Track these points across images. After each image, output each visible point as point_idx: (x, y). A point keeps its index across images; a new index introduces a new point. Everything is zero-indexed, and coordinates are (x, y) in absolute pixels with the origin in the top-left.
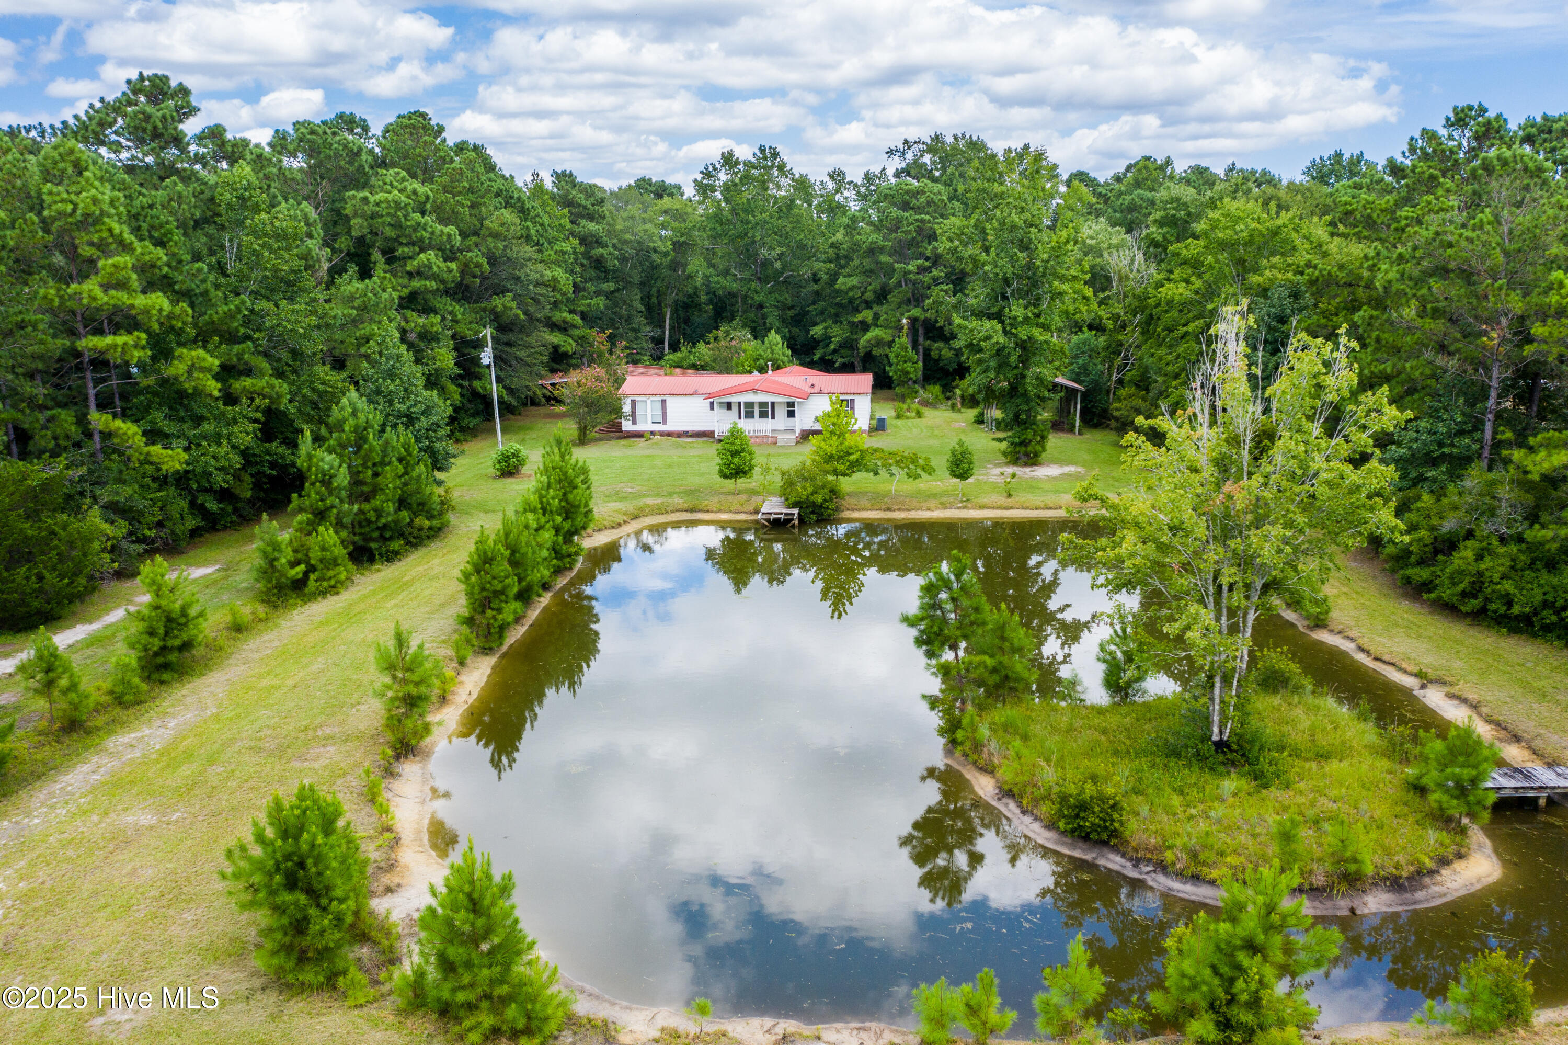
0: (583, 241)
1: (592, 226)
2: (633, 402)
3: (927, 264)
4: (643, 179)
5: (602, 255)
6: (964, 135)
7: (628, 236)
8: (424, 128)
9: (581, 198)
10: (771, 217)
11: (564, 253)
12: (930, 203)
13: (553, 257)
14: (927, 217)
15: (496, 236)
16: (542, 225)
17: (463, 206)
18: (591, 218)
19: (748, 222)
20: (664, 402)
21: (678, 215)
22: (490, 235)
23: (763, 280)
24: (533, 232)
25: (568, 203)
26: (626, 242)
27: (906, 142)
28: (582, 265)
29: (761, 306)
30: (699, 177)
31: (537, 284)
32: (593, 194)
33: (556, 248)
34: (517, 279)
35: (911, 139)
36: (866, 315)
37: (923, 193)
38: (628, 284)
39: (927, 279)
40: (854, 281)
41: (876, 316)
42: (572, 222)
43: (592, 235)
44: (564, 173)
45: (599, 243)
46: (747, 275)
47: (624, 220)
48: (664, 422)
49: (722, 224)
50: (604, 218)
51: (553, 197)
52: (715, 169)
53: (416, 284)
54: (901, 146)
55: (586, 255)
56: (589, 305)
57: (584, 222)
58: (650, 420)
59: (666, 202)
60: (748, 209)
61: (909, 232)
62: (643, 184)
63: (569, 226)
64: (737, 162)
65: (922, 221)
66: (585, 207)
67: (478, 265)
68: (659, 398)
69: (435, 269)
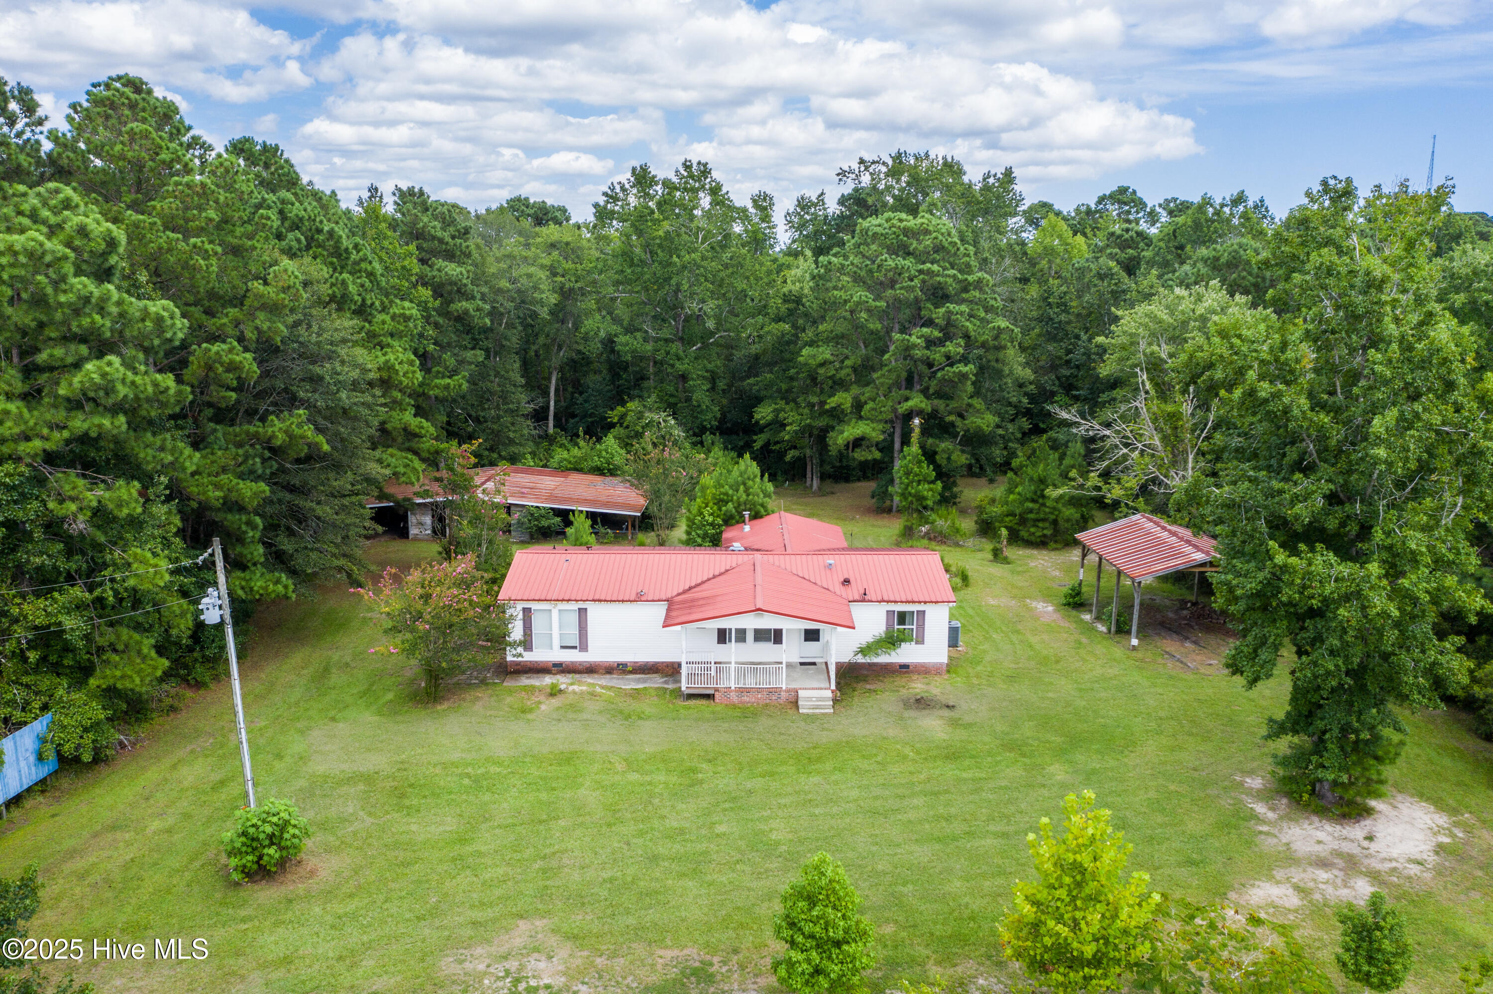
0: (438, 291)
1: (452, 269)
2: (527, 611)
3: (937, 334)
4: (518, 199)
5: (466, 312)
6: (927, 155)
7: (504, 284)
8: (133, 106)
9: (435, 227)
10: (703, 258)
11: (407, 319)
12: (939, 248)
13: (390, 325)
14: (935, 268)
15: (273, 309)
16: (371, 275)
17: (206, 256)
18: (450, 256)
19: (670, 264)
20: (582, 612)
21: (568, 250)
22: (263, 307)
23: (686, 340)
24: (352, 288)
25: (416, 235)
26: (500, 291)
27: (862, 161)
28: (437, 325)
29: (684, 377)
30: (602, 200)
31: (355, 386)
32: (453, 222)
33: (395, 310)
34: (315, 380)
35: (868, 157)
36: (842, 399)
37: (927, 232)
38: (501, 349)
39: (937, 356)
40: (825, 353)
41: (858, 406)
42: (423, 261)
43: (452, 283)
44: (411, 192)
45: (462, 293)
46: (666, 333)
47: (498, 260)
48: (583, 646)
49: (632, 265)
50: (468, 256)
51: (393, 225)
52: (623, 189)
53: (79, 423)
54: (855, 166)
55: (444, 312)
56: (447, 387)
57: (440, 263)
58: (556, 643)
59: (551, 232)
60: (669, 244)
61: (911, 289)
62: (518, 206)
63: (416, 268)
64: (653, 181)
65: (929, 272)
66: (441, 241)
67: (232, 367)
68: (575, 606)
69: (122, 391)
